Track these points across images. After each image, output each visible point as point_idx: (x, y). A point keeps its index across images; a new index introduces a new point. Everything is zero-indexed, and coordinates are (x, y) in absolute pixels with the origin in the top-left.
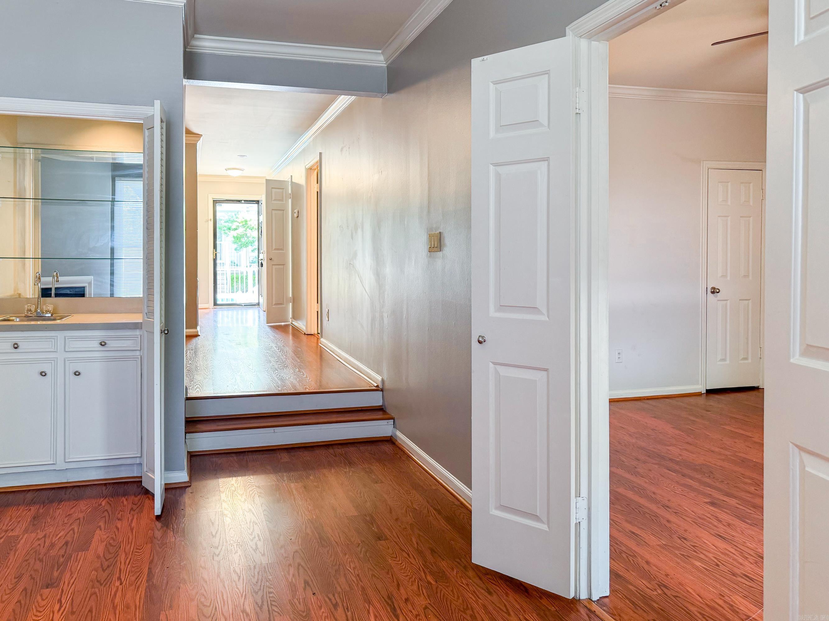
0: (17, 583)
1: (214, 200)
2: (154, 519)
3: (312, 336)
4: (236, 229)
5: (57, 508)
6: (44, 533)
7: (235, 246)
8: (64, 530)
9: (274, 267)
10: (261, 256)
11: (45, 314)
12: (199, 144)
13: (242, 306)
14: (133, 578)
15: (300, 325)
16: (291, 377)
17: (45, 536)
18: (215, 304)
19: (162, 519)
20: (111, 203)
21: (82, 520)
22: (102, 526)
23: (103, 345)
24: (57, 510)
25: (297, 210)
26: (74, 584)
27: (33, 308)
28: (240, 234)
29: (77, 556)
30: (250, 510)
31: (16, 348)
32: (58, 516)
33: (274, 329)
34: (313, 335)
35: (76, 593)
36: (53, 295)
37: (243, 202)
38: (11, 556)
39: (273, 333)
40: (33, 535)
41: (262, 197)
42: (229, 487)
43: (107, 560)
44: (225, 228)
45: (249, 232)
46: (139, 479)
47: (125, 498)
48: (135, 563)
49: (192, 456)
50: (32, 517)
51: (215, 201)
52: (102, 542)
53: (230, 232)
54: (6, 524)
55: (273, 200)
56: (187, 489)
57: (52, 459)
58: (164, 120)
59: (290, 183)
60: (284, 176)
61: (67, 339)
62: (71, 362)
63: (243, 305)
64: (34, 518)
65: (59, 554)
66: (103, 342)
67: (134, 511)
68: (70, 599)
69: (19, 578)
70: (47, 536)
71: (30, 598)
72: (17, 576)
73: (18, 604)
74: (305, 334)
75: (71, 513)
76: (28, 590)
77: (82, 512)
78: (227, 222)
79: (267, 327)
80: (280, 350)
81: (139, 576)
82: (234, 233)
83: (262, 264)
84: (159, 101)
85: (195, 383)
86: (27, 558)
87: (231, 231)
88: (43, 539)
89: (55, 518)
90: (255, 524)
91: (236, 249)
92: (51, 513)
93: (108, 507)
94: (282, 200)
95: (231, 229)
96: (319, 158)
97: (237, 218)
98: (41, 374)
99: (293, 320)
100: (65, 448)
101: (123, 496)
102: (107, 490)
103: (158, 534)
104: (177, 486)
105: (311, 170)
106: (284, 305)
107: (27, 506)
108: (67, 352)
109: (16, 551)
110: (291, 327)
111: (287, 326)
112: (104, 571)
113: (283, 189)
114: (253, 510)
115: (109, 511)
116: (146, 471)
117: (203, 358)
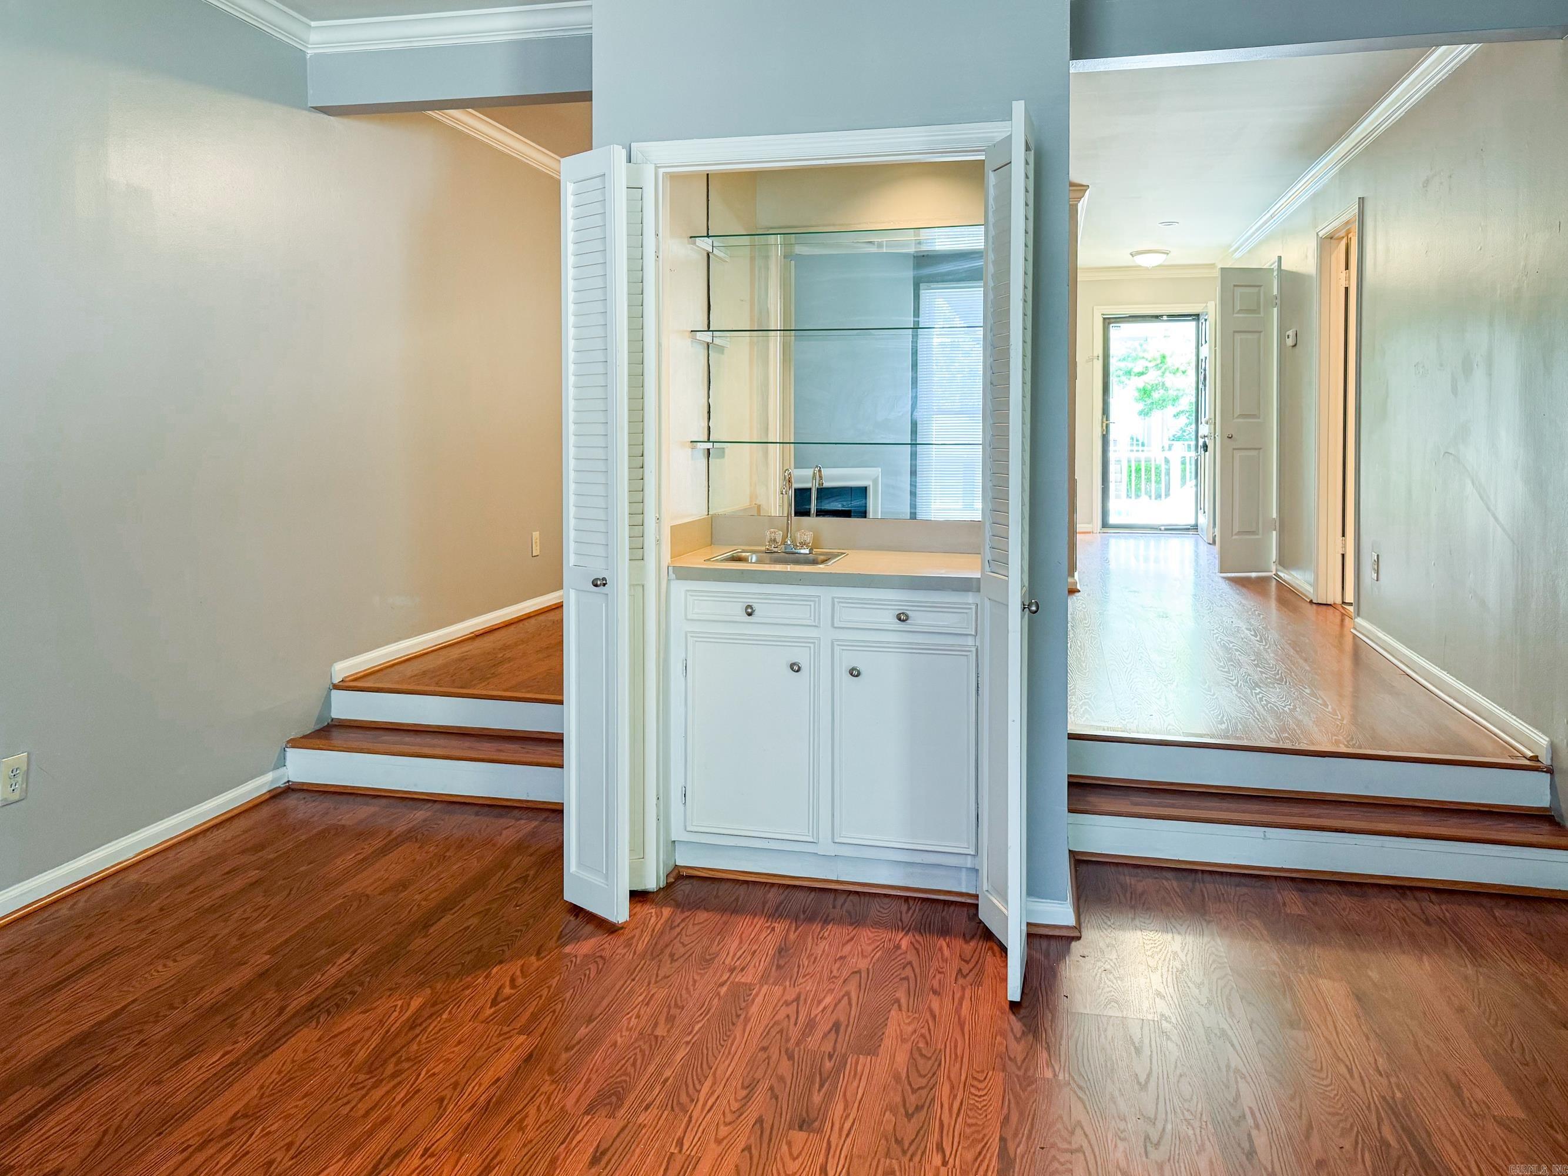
0: (747, 1098)
1: (1104, 319)
2: (1007, 1007)
3: (1330, 607)
4: (1142, 374)
5: (821, 936)
6: (797, 989)
7: (1141, 406)
8: (831, 991)
9: (1238, 455)
10: (1204, 430)
11: (800, 549)
12: (1082, 206)
13: (1160, 530)
14: (969, 1156)
15: (1299, 579)
16: (1295, 707)
17: (797, 999)
18: (1105, 525)
19: (1023, 1012)
20: (912, 332)
21: (864, 975)
22: (903, 1001)
23: (903, 621)
24: (819, 941)
25: (1294, 330)
26: (851, 1136)
27: (779, 539)
28: (1151, 383)
29: (857, 1063)
30: (1223, 1032)
31: (750, 614)
32: (821, 956)
33: (1237, 586)
34: (1330, 605)
35: (855, 1160)
36: (813, 510)
37: (1165, 318)
38: (738, 1033)
39: (1237, 597)
40: (778, 990)
41: (1206, 306)
42: (1167, 959)
43: (914, 1091)
44: (1121, 373)
45: (1170, 380)
46: (971, 899)
47: (945, 940)
48: (970, 1113)
49: (1080, 862)
50: (775, 948)
51: (1108, 321)
52: (904, 1041)
53: (1129, 379)
54: (731, 954)
55: (1235, 311)
56: (1074, 944)
57: (811, 832)
58: (1032, 145)
59: (1275, 273)
60: (1265, 259)
61: (836, 603)
62: (843, 650)
63: (1163, 528)
64: (780, 951)
65: (823, 1049)
66: (903, 613)
67: (965, 977)
68: (844, 1171)
69: (750, 1087)
70: (802, 998)
71: (769, 1147)
72: (746, 1084)
73: (746, 1153)
74: (1311, 602)
75: (843, 954)
76: (765, 1122)
77: (864, 957)
78: (1124, 359)
79: (1220, 580)
80: (1258, 638)
81: (980, 1153)
82: (1140, 382)
83: (1207, 447)
84: (1023, 101)
85: (1081, 701)
86: (765, 1044)
87: (1133, 377)
88: (795, 1004)
89: (816, 958)
90: (1241, 1078)
91: (1141, 413)
92: (809, 945)
93: (911, 956)
94: (1256, 311)
95: (1132, 373)
96: (1357, 211)
97: (1144, 351)
98: (792, 666)
99: (1280, 568)
100: (833, 815)
101: (942, 935)
102: (911, 912)
103: (1017, 1049)
104: (1050, 934)
105: (1332, 241)
106: (1258, 534)
107: (768, 920)
108: (836, 628)
109: (747, 1020)
110: (1274, 583)
111: (1265, 580)
112: (909, 1116)
113: (1260, 286)
114: (1230, 1033)
115: (914, 965)
116: (987, 891)
117: (1091, 643)
